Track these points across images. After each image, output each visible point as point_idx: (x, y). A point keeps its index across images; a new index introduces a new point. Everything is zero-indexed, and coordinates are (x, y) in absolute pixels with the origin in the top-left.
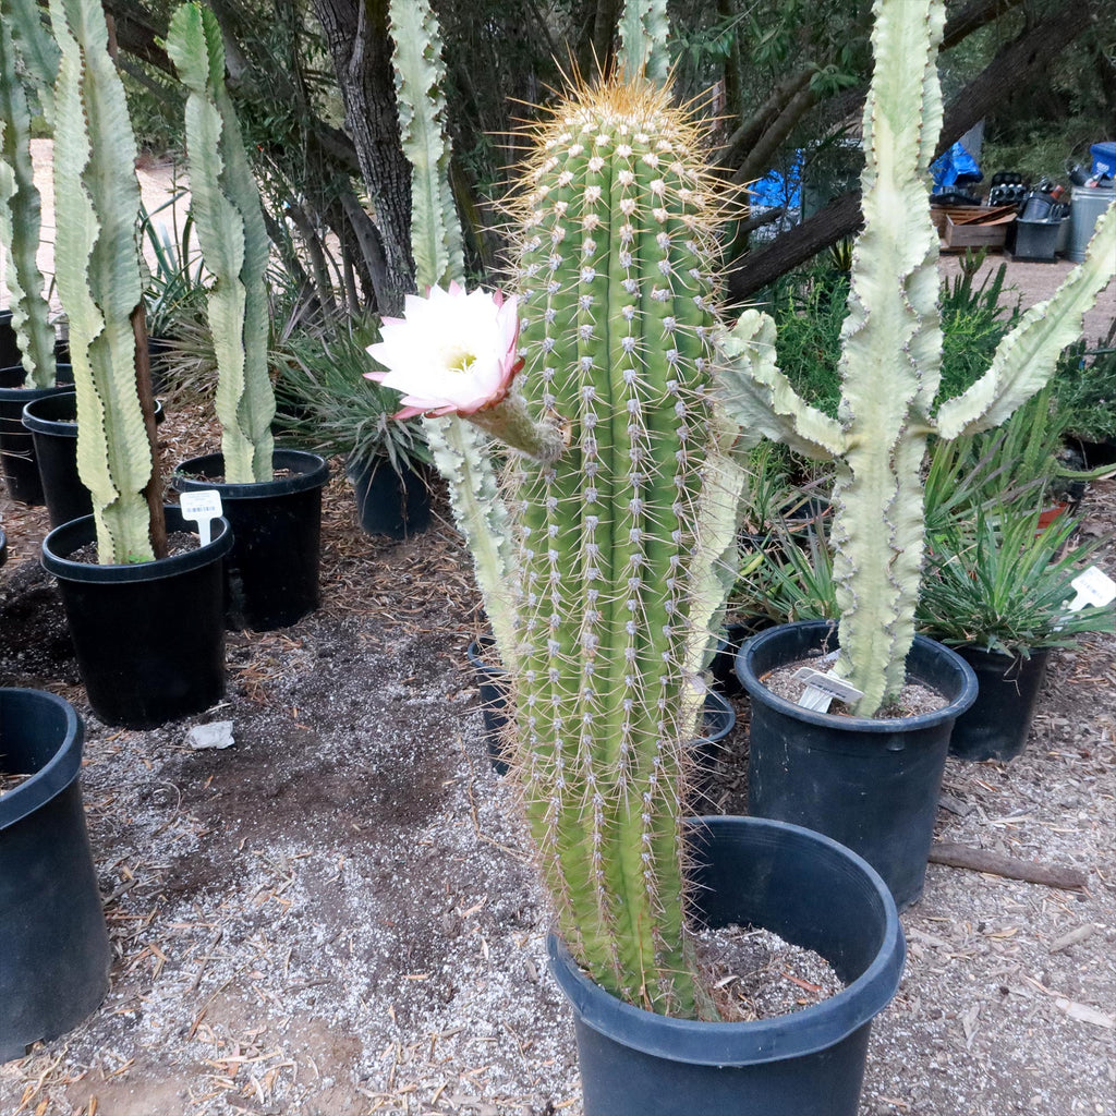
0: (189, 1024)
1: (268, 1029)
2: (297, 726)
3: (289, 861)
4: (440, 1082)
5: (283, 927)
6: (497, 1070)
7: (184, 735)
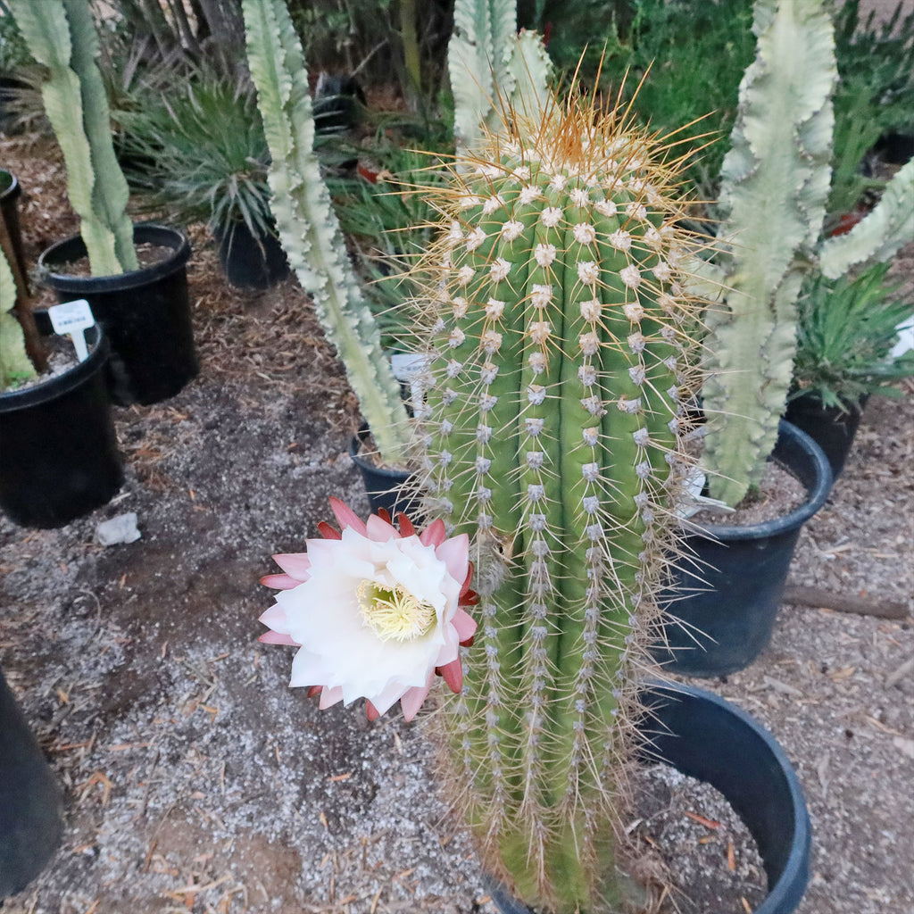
0: (143, 856)
1: (215, 854)
2: (196, 508)
3: (210, 664)
4: (376, 890)
5: (213, 739)
6: (424, 870)
7: (93, 531)
